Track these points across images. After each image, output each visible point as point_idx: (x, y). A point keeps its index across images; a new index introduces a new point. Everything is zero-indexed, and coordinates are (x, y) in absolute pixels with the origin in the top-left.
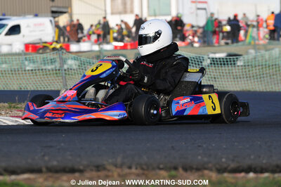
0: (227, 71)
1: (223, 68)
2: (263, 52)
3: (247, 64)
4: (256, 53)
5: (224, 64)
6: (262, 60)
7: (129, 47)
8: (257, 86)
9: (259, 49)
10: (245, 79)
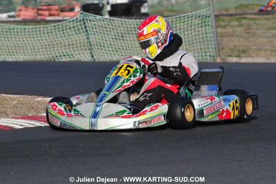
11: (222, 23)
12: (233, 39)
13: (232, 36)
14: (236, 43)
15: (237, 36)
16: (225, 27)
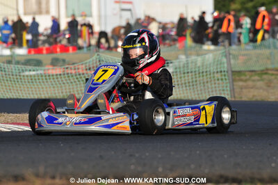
2: (194, 57)
3: (178, 70)
4: (187, 58)
7: (45, 52)
8: (189, 94)
11: (243, 77)
12: (252, 90)
13: (252, 88)
14: (255, 94)
15: (257, 88)
16: (246, 81)
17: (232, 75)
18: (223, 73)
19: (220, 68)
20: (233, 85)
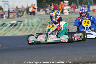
0: (17, 28)
1: (15, 27)
2: (31, 20)
3: (24, 25)
4: (28, 21)
5: (16, 25)
6: (30, 23)
9: (29, 19)
10: (24, 31)
17: (43, 26)
18: (39, 26)
19: (39, 24)
20: (43, 29)
